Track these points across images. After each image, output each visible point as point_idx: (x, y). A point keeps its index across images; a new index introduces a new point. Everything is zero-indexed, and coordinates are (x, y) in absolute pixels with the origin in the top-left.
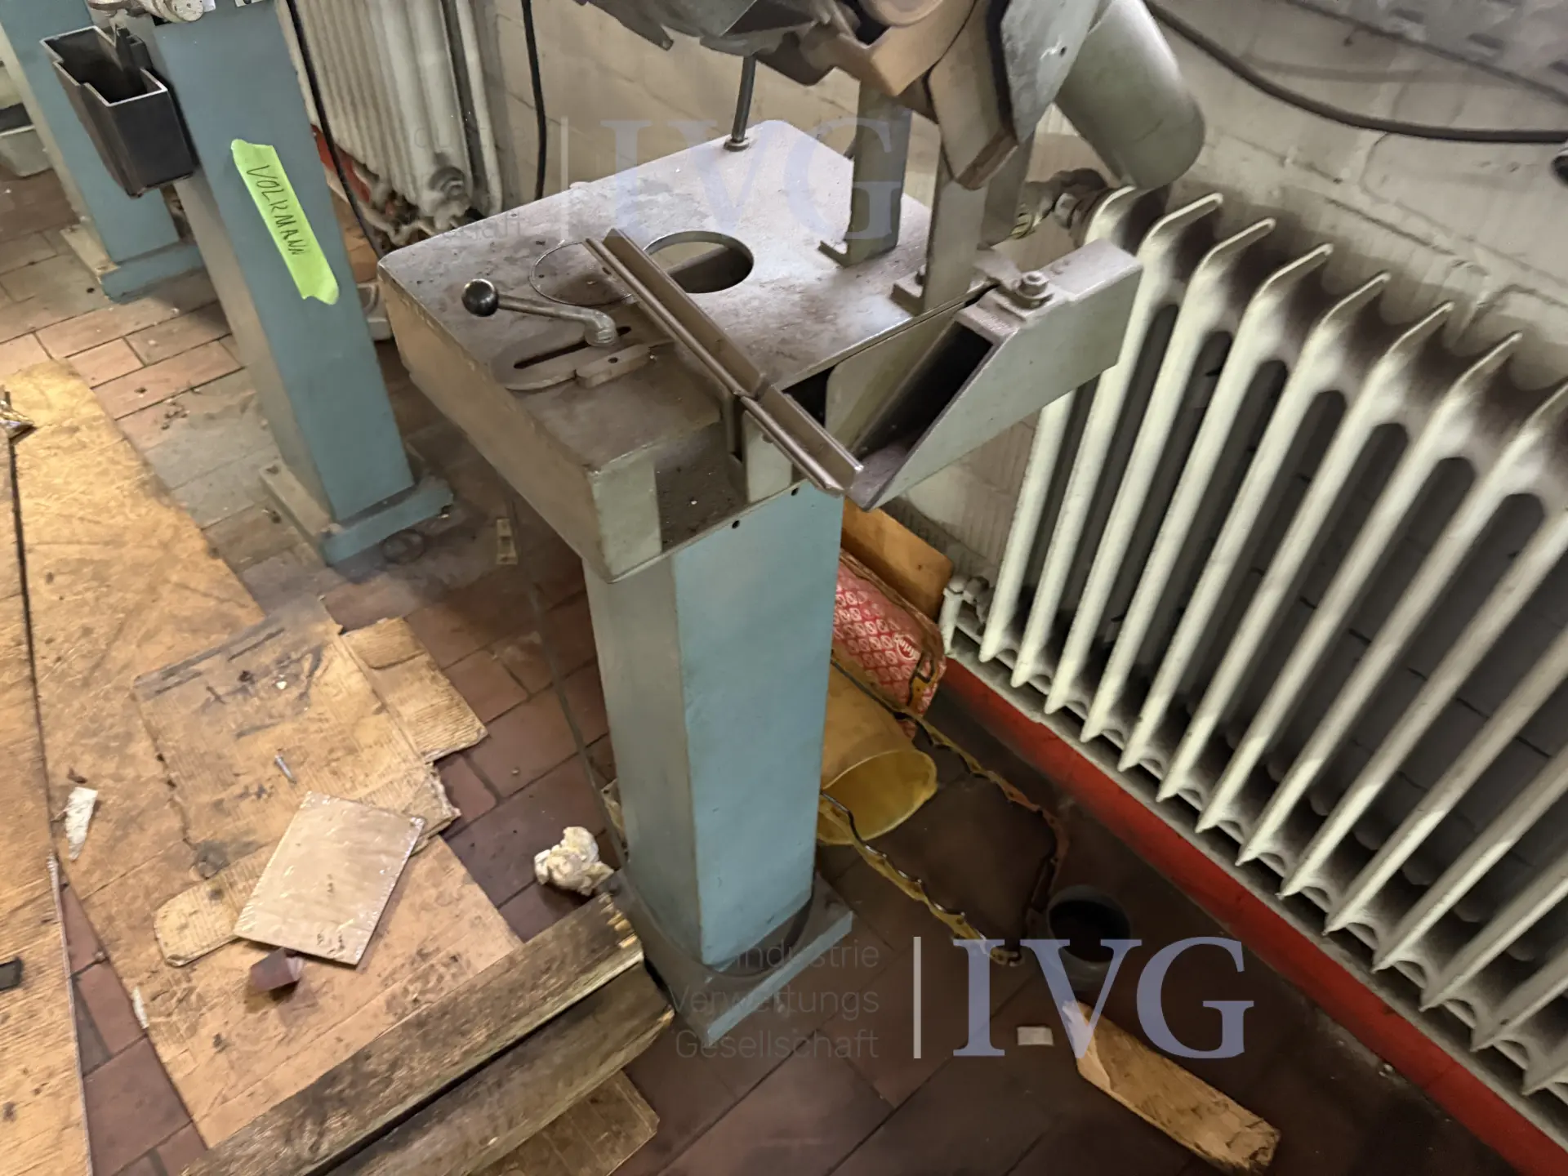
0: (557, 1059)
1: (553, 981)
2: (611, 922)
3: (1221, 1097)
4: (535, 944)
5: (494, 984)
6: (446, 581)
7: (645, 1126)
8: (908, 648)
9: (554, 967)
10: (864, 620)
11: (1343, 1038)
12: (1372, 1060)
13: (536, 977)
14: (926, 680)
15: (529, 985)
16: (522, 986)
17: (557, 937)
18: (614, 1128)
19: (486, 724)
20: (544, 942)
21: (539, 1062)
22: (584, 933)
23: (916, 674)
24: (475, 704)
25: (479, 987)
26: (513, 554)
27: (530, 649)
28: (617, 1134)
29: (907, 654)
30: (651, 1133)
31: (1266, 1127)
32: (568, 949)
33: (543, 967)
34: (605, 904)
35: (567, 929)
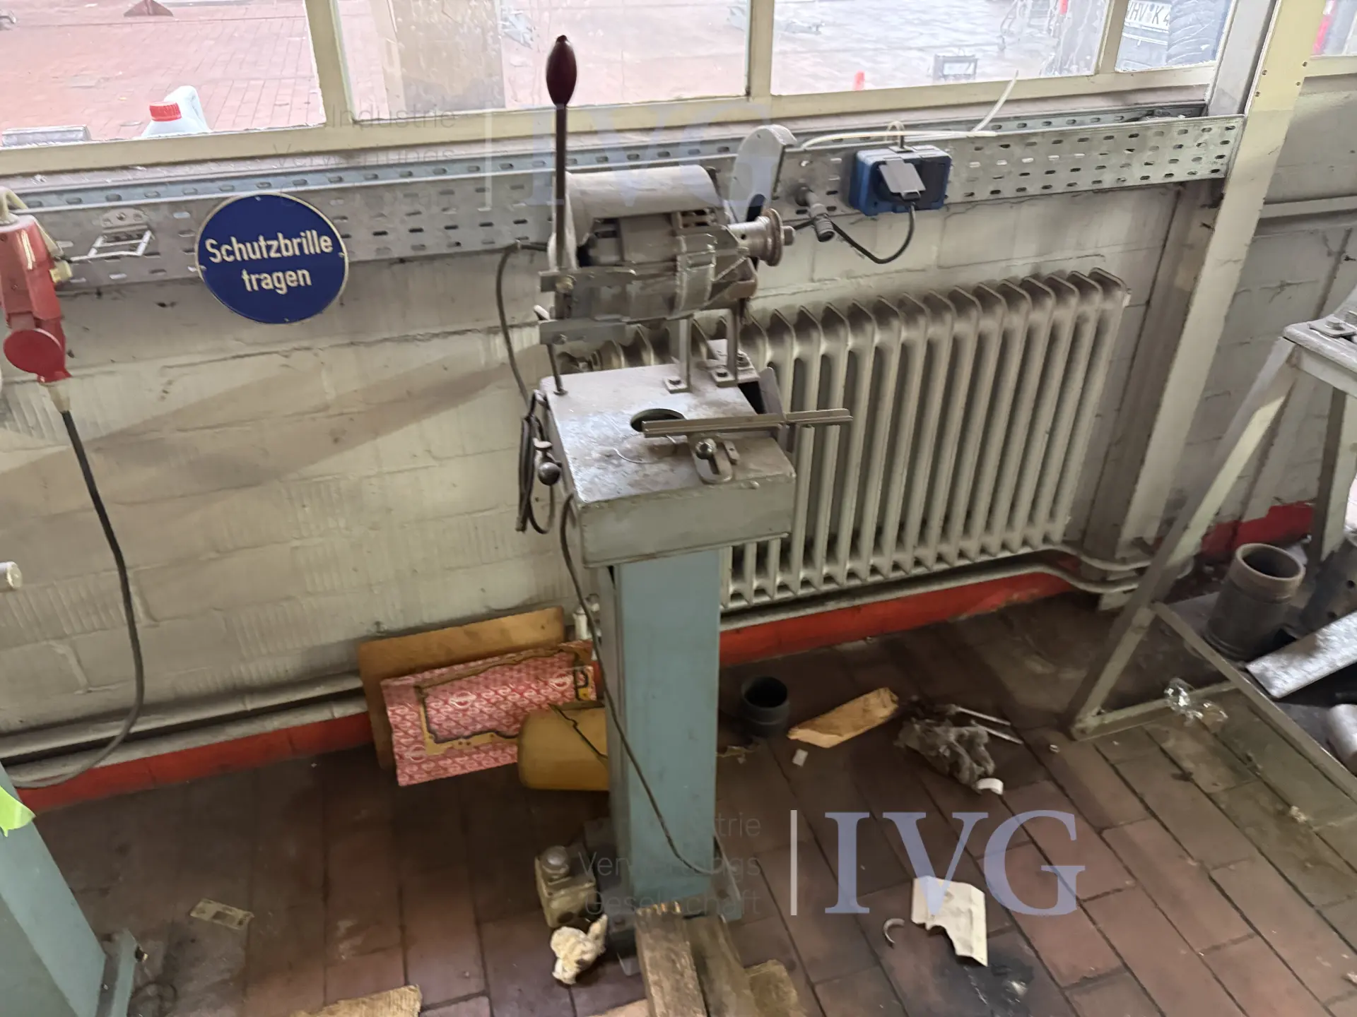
0: (727, 988)
1: (683, 961)
2: (659, 913)
3: (862, 698)
4: (651, 965)
5: (668, 998)
6: (227, 976)
7: (776, 969)
8: (560, 680)
9: (673, 957)
10: (521, 694)
11: (849, 646)
12: (861, 643)
13: (675, 970)
14: (586, 685)
15: (678, 977)
16: (677, 981)
17: (653, 949)
18: (771, 987)
19: (407, 983)
20: (651, 959)
21: (724, 1000)
22: (657, 932)
23: (576, 688)
24: (380, 987)
25: (665, 1011)
26: (239, 913)
27: (351, 933)
28: (777, 987)
29: (564, 684)
30: (782, 967)
31: (882, 690)
32: (665, 944)
33: (670, 965)
34: (644, 913)
35: (651, 941)
